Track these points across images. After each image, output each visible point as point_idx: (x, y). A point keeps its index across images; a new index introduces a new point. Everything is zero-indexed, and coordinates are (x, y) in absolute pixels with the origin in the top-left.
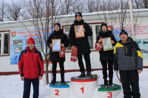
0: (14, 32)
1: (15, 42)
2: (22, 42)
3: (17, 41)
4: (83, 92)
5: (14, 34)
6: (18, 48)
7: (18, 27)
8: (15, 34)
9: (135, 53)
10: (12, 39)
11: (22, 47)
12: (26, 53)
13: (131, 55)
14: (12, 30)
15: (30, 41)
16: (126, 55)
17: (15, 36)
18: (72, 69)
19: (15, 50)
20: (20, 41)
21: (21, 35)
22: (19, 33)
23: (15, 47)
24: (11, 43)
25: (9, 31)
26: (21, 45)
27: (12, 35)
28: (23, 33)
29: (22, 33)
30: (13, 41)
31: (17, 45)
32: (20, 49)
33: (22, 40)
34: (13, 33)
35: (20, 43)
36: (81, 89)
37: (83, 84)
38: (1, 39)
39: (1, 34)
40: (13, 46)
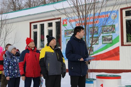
1: (67, 33)
3: (68, 31)
5: (65, 23)
8: (67, 23)
10: (63, 29)
12: (29, 53)
14: (63, 17)
19: (67, 42)
23: (67, 39)
25: (60, 18)
38: (52, 29)
39: (52, 23)
40: (65, 37)
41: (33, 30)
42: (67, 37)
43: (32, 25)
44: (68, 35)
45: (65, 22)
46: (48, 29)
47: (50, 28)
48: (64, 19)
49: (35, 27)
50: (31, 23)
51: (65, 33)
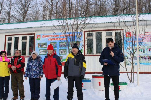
0: (39, 36)
1: (40, 45)
3: (41, 44)
4: (100, 85)
5: (39, 38)
6: (42, 51)
7: (43, 30)
9: (81, 64)
13: (79, 66)
14: (37, 33)
16: (74, 64)
17: (40, 39)
18: (93, 71)
19: (40, 52)
21: (45, 38)
22: (43, 36)
23: (40, 50)
24: (36, 45)
25: (34, 34)
27: (37, 38)
29: (46, 36)
30: (38, 43)
31: (41, 48)
32: (44, 52)
33: (46, 43)
34: (38, 37)
35: (44, 46)
36: (99, 83)
37: (100, 80)
38: (26, 41)
39: (26, 37)
40: (38, 48)
41: (7, 41)
43: (7, 37)
46: (22, 42)
47: (24, 41)
48: (38, 35)
49: (10, 39)
50: (6, 36)
51: (38, 45)
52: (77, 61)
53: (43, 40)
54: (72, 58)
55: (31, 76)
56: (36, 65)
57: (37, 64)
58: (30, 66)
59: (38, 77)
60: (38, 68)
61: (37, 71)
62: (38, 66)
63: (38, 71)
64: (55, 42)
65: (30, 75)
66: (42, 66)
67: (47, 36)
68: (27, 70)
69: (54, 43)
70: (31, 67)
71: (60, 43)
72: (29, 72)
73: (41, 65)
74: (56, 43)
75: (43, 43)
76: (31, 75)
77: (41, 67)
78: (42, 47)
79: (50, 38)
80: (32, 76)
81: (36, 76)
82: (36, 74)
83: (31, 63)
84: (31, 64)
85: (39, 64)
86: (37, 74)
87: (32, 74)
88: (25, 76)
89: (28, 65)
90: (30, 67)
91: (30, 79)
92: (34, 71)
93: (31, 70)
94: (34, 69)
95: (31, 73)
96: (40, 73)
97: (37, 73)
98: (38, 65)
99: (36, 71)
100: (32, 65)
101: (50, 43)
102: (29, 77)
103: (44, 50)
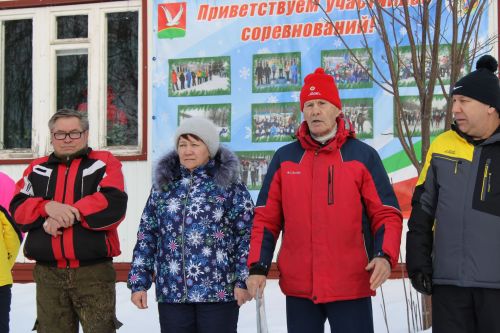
0: (175, 8)
1: (182, 74)
2: (228, 74)
3: (192, 67)
5: (172, 21)
8: (183, 19)
10: (158, 53)
11: (228, 106)
12: (298, 162)
15: (312, 88)
17: (181, 34)
20: (217, 67)
21: (219, 23)
22: (205, 12)
23: (181, 107)
24: (156, 75)
26: (220, 92)
27: (162, 22)
28: (234, 11)
29: (224, 12)
30: (171, 62)
31: (194, 94)
32: (215, 120)
33: (227, 58)
34: (168, 15)
35: (215, 78)
38: (87, 50)
40: (171, 95)
42: (184, 95)
44: (192, 88)
45: (173, 17)
46: (57, 52)
47: (72, 46)
51: (172, 75)
52: (493, 180)
53: (201, 38)
54: (461, 161)
55: (174, 288)
56: (210, 213)
57: (213, 207)
58: (166, 216)
59: (221, 295)
60: (219, 236)
61: (213, 256)
62: (223, 220)
63: (220, 256)
64: (287, 50)
65: (169, 279)
66: (247, 217)
67: (235, 8)
68: (143, 246)
69: (281, 55)
70: (176, 226)
71: (326, 59)
72: (162, 260)
73: (242, 211)
74: (297, 55)
75: (207, 59)
76: (174, 280)
77: (241, 225)
78: (199, 88)
79: (254, 21)
80: (180, 286)
81: (206, 284)
82: (210, 275)
83: (174, 195)
84: (173, 206)
85: (228, 207)
86: (217, 275)
87: (180, 274)
88: (134, 287)
89: (150, 210)
90: (170, 227)
91: (165, 307)
92: (197, 250)
93: (172, 246)
94: (195, 238)
95: (174, 267)
96: (232, 268)
97: (213, 268)
98: (218, 214)
99: (207, 251)
100: (179, 213)
101: (256, 57)
102: (159, 293)
103: (214, 107)
